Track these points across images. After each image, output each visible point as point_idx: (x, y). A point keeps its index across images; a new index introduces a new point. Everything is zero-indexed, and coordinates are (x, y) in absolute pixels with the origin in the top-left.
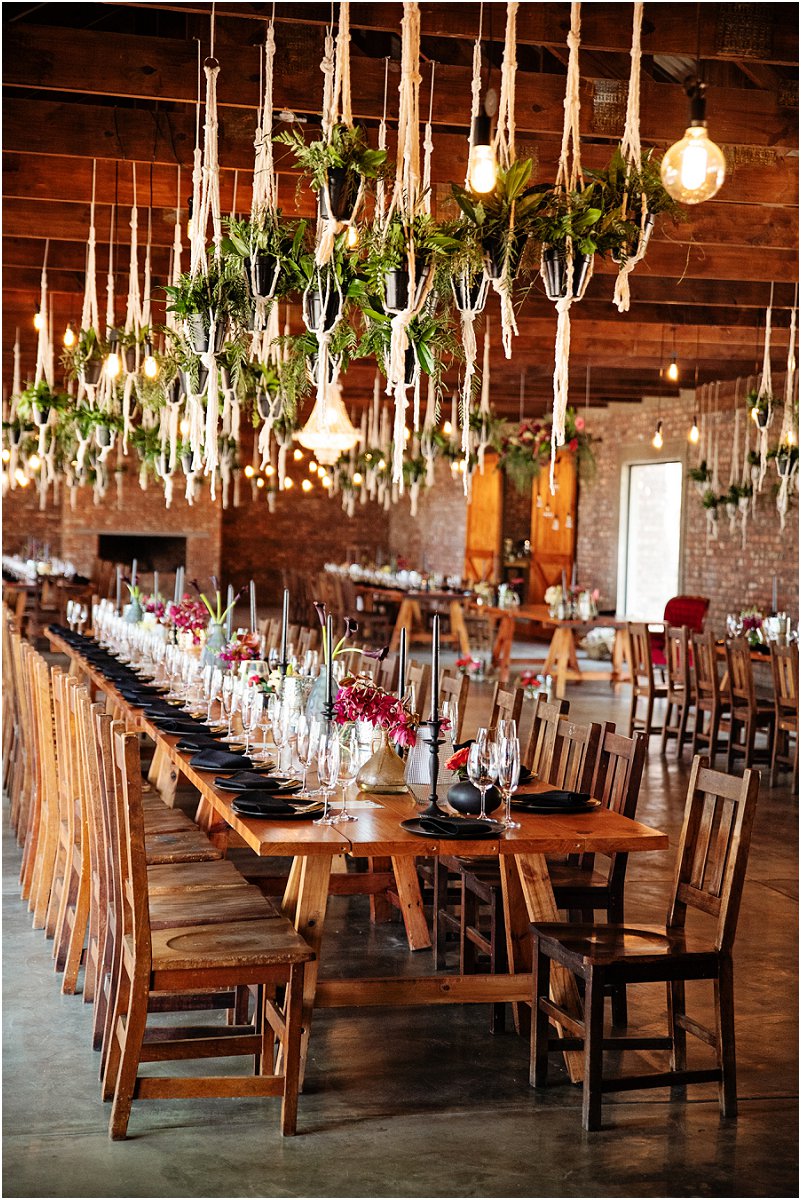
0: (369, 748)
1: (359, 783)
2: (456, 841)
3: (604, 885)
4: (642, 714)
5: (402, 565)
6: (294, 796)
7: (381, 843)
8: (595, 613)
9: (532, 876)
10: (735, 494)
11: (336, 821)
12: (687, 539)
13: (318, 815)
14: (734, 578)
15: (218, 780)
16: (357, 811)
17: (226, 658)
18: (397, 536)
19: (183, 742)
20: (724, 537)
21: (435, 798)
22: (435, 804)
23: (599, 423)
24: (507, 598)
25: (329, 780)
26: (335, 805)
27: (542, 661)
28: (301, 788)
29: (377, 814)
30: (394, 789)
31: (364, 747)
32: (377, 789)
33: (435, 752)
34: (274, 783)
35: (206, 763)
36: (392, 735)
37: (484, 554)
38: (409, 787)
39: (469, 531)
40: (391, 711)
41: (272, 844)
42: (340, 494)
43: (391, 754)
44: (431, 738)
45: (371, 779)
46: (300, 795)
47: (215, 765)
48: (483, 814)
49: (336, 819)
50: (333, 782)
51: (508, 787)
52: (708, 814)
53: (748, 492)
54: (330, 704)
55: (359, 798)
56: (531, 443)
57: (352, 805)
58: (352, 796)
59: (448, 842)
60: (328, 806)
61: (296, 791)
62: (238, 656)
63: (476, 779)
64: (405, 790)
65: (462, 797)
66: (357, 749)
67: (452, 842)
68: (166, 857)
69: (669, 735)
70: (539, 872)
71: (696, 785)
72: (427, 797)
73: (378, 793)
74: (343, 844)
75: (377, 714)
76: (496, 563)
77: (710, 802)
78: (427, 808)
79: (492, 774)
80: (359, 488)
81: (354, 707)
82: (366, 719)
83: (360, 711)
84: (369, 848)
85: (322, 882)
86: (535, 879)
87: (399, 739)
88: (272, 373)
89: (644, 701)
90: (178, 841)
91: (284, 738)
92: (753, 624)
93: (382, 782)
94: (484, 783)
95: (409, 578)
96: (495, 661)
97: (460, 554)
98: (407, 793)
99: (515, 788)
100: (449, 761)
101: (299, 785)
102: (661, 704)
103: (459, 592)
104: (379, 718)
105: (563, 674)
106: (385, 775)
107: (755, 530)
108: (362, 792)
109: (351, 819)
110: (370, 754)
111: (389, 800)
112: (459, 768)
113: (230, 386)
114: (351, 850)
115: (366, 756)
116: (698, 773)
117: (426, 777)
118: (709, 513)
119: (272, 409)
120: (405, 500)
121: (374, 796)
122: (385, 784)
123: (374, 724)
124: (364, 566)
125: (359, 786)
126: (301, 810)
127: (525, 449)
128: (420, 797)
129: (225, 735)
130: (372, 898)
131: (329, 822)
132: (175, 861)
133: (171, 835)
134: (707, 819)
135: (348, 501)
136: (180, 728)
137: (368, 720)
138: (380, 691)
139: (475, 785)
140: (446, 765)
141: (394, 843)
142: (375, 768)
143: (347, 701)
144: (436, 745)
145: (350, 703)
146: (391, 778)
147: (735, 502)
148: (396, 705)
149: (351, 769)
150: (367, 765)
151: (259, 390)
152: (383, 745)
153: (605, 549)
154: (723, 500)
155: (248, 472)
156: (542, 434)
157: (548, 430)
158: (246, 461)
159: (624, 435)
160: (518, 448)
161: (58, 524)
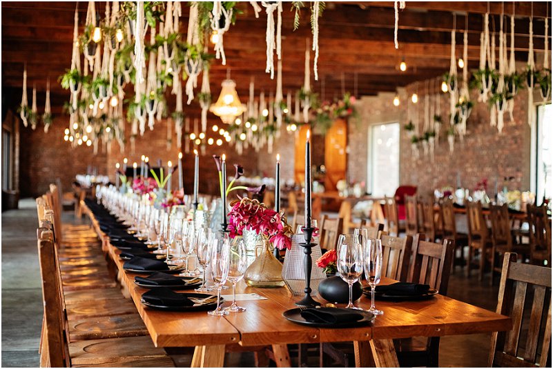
0: (254, 254)
1: (246, 280)
2: (334, 330)
3: (423, 349)
5: (265, 175)
6: (196, 291)
7: (268, 333)
8: (362, 194)
9: (381, 348)
10: (427, 136)
11: (227, 312)
12: (402, 160)
13: (212, 307)
14: (426, 178)
15: (138, 279)
16: (245, 302)
17: (165, 206)
18: (262, 166)
19: (124, 253)
20: (421, 158)
21: (309, 291)
22: (309, 295)
24: (317, 188)
25: (221, 278)
26: (227, 298)
28: (201, 284)
29: (261, 305)
30: (274, 284)
31: (249, 253)
32: (260, 284)
33: (309, 253)
34: (181, 280)
35: (134, 267)
36: (272, 241)
37: (302, 172)
38: (286, 283)
39: (296, 161)
40: (272, 221)
41: (168, 336)
42: (234, 145)
43: (271, 257)
44: (305, 242)
45: (256, 277)
46: (200, 291)
47: (139, 269)
48: (350, 303)
49: (228, 310)
50: (224, 278)
51: (372, 281)
52: (520, 297)
53: (434, 135)
54: (225, 225)
55: (246, 291)
56: (328, 112)
57: (241, 297)
58: (242, 290)
59: (327, 330)
60: (221, 299)
61: (197, 286)
62: (171, 203)
63: (345, 274)
64: (282, 284)
65: (331, 289)
66: (244, 253)
67: (330, 331)
68: (112, 333)
70: (387, 345)
71: (508, 275)
72: (302, 290)
73: (261, 287)
74: (233, 335)
75: (260, 224)
77: (521, 289)
78: (302, 298)
79: (358, 270)
80: (243, 141)
81: (242, 218)
82: (251, 228)
83: (246, 221)
84: (257, 338)
85: (218, 356)
86: (384, 350)
87: (278, 243)
88: (193, 49)
90: (124, 320)
91: (190, 248)
92: (448, 194)
93: (264, 279)
94: (351, 277)
95: (268, 182)
97: (292, 173)
98: (283, 287)
99: (379, 281)
100: (320, 260)
101: (200, 282)
103: (293, 188)
104: (262, 227)
106: (267, 273)
107: (437, 154)
108: (249, 287)
109: (241, 310)
110: (254, 258)
111: (270, 292)
112: (328, 266)
113: (170, 56)
114: (241, 340)
115: (251, 260)
116: (509, 266)
117: (300, 273)
118: (414, 146)
119: (194, 69)
120: (266, 145)
121: (259, 290)
122: (267, 280)
123: (258, 232)
124: (247, 176)
125: (246, 282)
126: (199, 302)
127: (325, 115)
128: (295, 289)
129: (157, 249)
130: (256, 353)
131: (222, 312)
132: (119, 336)
133: (120, 317)
134: (519, 302)
135: (239, 148)
136: (126, 245)
137: (253, 229)
138: (262, 206)
139: (344, 279)
140: (317, 264)
141: (279, 332)
142: (258, 268)
143: (236, 213)
144: (309, 247)
145: (238, 215)
146: (271, 276)
147: (427, 139)
148: (275, 217)
149: (240, 268)
150: (252, 267)
151: (186, 59)
152: (264, 250)
153: (362, 167)
154: (421, 139)
155: (193, 136)
156: (334, 106)
157: (337, 104)
158: (192, 131)
159: (369, 112)
160: (321, 115)
161: (105, 162)
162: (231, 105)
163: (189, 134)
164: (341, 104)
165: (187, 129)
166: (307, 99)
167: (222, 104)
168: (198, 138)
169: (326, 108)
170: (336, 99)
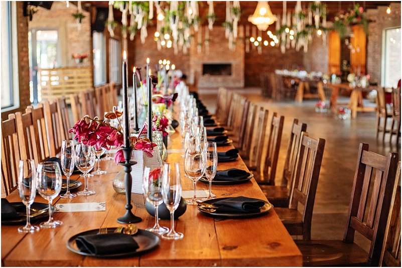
4: (382, 125)
8: (368, 84)
18: (306, 61)
22: (130, 212)
23: (375, 15)
24: (334, 79)
27: (347, 104)
33: (128, 171)
37: (335, 66)
39: (330, 57)
69: (393, 133)
76: (338, 69)
89: (383, 120)
95: (302, 74)
96: (331, 104)
97: (326, 66)
102: (390, 120)
105: (355, 109)
120: (303, 46)
124: (289, 70)
127: (341, 21)
135: (283, 49)
153: (378, 62)
155: (252, 39)
156: (347, 14)
157: (349, 12)
158: (251, 36)
159: (383, 18)
160: (338, 22)
161: (189, 60)
162: (265, 16)
163: (249, 37)
164: (352, 13)
165: (248, 34)
166: (317, 10)
167: (259, 15)
168: (256, 40)
169: (342, 16)
170: (349, 9)
